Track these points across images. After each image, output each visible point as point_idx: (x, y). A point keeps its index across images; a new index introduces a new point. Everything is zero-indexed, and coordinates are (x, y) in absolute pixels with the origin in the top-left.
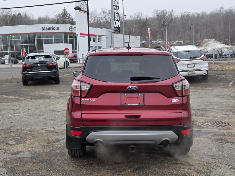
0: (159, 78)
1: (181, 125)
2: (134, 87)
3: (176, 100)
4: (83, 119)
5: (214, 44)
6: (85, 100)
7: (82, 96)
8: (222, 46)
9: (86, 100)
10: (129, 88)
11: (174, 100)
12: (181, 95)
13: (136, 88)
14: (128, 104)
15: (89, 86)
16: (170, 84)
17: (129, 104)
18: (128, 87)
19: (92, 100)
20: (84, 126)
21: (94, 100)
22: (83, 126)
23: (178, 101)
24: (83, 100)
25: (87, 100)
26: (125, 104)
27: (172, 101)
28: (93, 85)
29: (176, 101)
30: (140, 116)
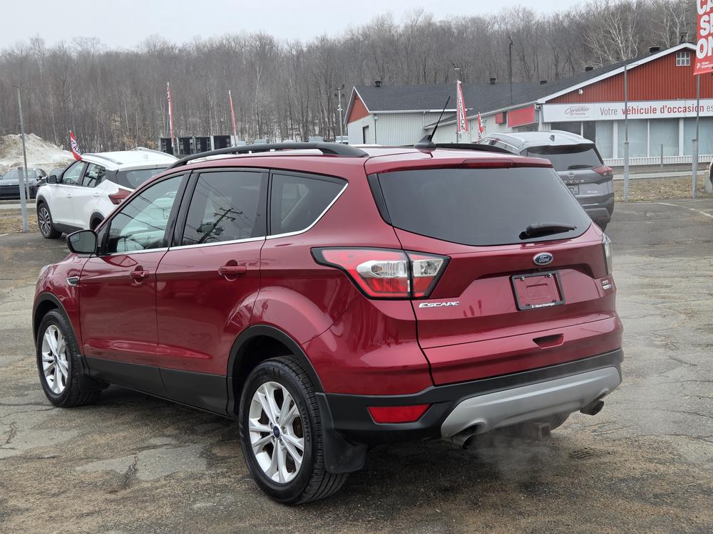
2: (547, 256)
4: (432, 367)
5: (41, 149)
6: (428, 308)
7: (417, 295)
8: (65, 156)
9: (432, 304)
10: (538, 259)
11: (605, 284)
13: (550, 258)
14: (535, 305)
15: (439, 263)
17: (537, 306)
18: (535, 258)
19: (448, 304)
20: (435, 386)
21: (453, 304)
22: (433, 387)
24: (421, 305)
25: (435, 305)
26: (528, 308)
27: (604, 288)
28: (453, 256)
29: (608, 287)
30: (562, 335)
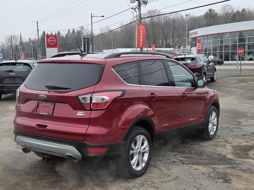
0: (70, 89)
1: (84, 142)
2: (43, 96)
3: (82, 113)
10: (40, 97)
11: (80, 113)
12: (89, 109)
13: (45, 97)
16: (75, 96)
23: (84, 115)
27: (78, 114)
29: (81, 115)
30: (47, 126)
